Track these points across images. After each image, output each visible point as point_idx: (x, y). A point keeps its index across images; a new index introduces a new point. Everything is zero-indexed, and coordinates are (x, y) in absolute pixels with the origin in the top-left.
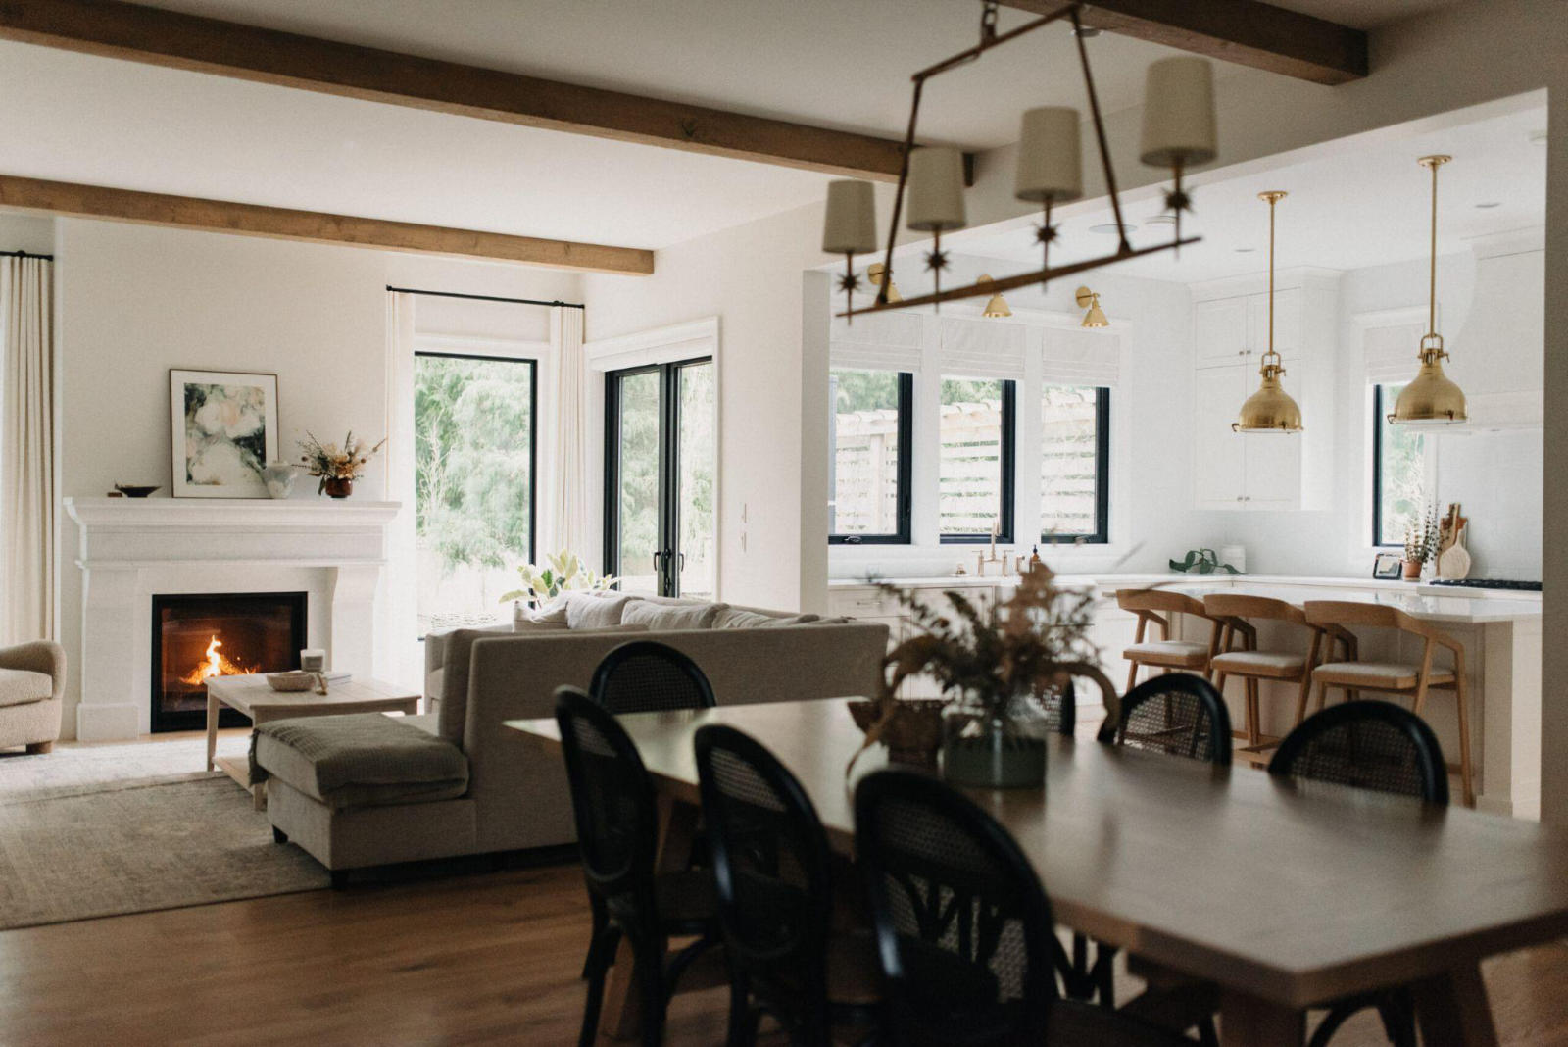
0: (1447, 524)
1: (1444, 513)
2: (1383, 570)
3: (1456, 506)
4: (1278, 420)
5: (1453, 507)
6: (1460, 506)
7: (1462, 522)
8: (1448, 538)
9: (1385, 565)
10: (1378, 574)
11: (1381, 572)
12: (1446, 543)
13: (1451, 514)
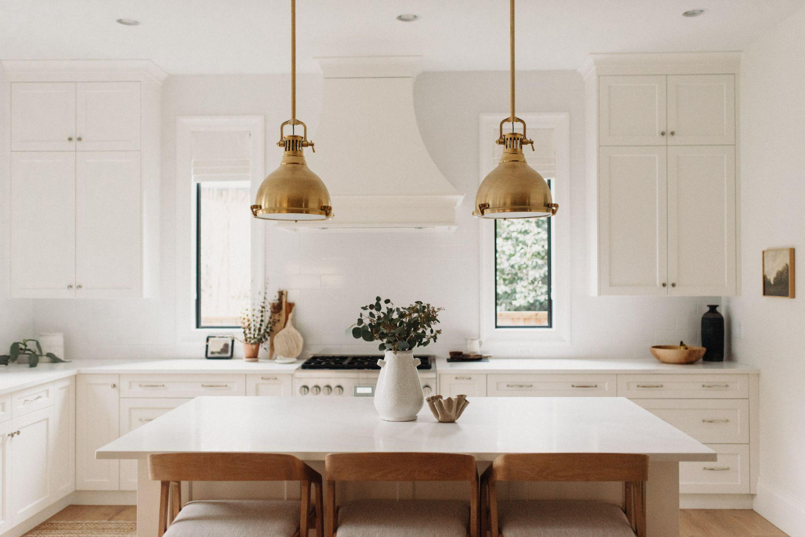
0: (277, 308)
1: (273, 298)
2: (214, 350)
3: (284, 293)
4: (313, 205)
5: (281, 294)
6: (287, 292)
7: (290, 306)
8: (279, 321)
9: (216, 346)
10: (209, 355)
11: (212, 353)
12: (277, 324)
13: (280, 299)
